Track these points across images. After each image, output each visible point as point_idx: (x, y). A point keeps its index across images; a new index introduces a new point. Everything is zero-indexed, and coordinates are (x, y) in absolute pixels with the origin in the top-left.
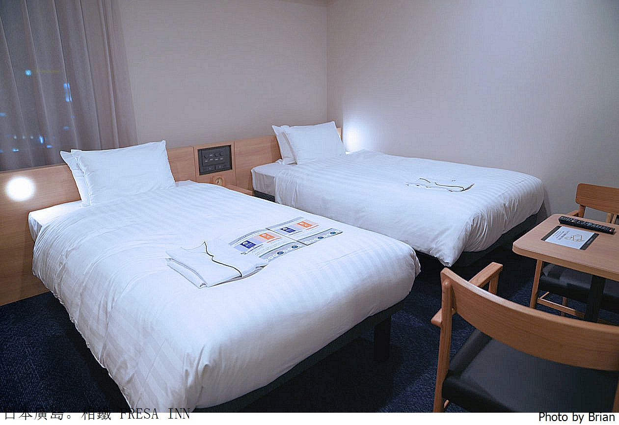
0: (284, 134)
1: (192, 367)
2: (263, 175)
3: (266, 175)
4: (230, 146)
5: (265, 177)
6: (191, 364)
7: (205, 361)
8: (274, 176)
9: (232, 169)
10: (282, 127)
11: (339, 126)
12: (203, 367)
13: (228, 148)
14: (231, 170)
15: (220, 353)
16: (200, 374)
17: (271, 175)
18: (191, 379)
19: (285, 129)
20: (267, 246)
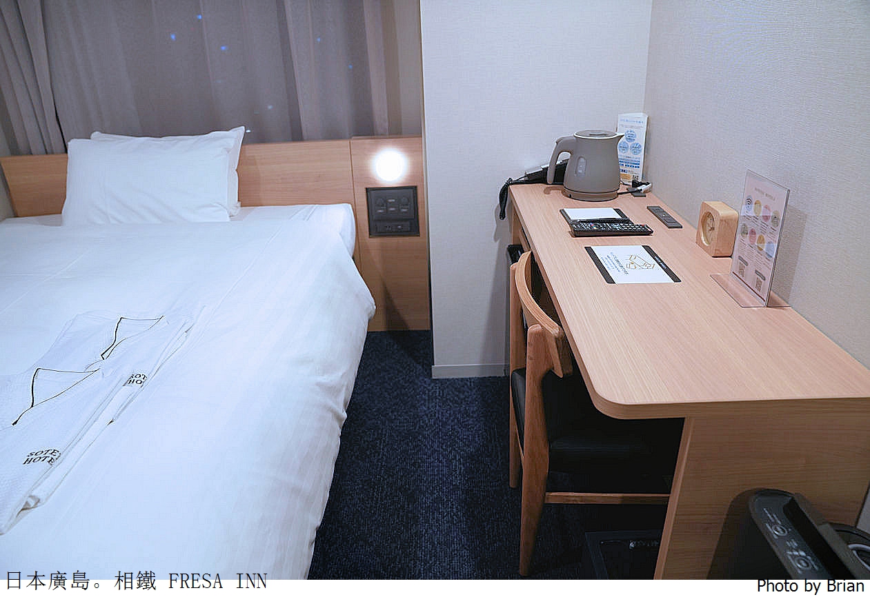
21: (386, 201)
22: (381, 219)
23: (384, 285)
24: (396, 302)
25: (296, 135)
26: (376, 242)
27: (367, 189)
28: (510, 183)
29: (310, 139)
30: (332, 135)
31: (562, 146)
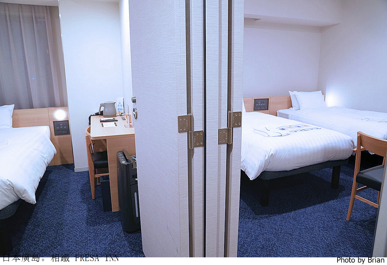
0: (295, 95)
1: (267, 154)
2: (283, 114)
3: (284, 114)
4: (268, 99)
5: (284, 115)
6: (267, 153)
7: (272, 153)
8: (289, 114)
9: (268, 109)
10: (294, 92)
11: (324, 94)
12: (271, 154)
13: (267, 100)
14: (267, 111)
15: (276, 152)
16: (270, 156)
17: (287, 114)
18: (267, 158)
19: (295, 93)
20: (290, 130)
21: (59, 125)
22: (58, 130)
23: (60, 150)
24: (64, 155)
25: (31, 107)
26: (57, 137)
27: (54, 122)
28: (91, 115)
29: (36, 108)
30: (43, 107)
31: (102, 105)
